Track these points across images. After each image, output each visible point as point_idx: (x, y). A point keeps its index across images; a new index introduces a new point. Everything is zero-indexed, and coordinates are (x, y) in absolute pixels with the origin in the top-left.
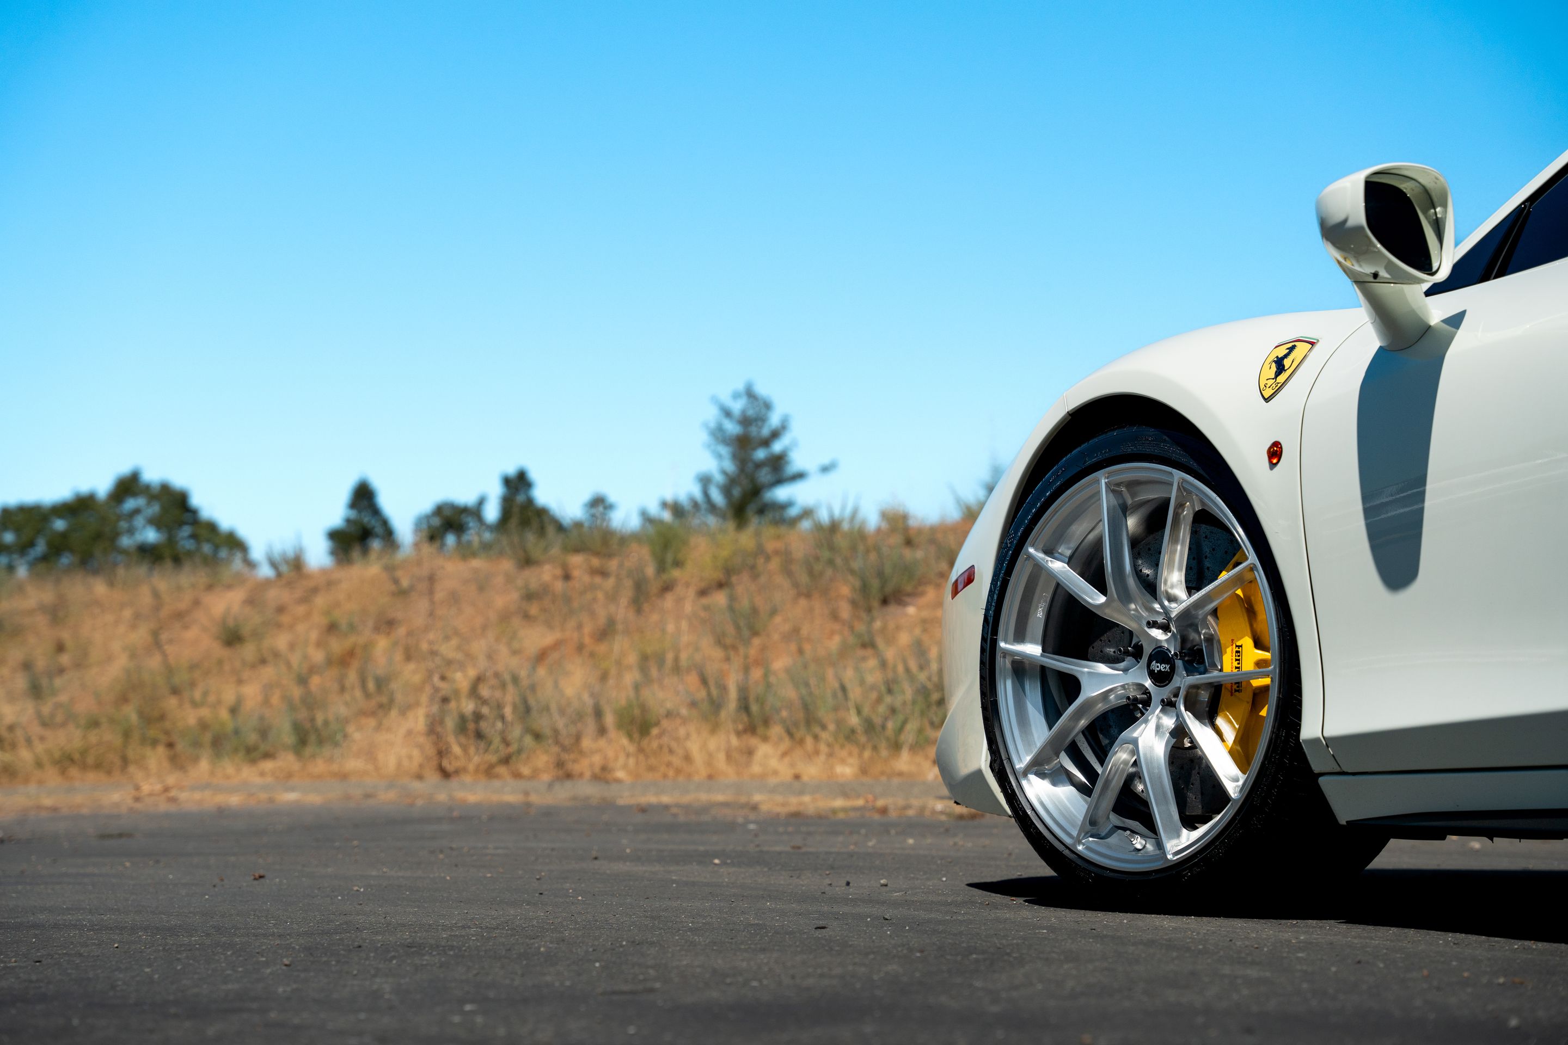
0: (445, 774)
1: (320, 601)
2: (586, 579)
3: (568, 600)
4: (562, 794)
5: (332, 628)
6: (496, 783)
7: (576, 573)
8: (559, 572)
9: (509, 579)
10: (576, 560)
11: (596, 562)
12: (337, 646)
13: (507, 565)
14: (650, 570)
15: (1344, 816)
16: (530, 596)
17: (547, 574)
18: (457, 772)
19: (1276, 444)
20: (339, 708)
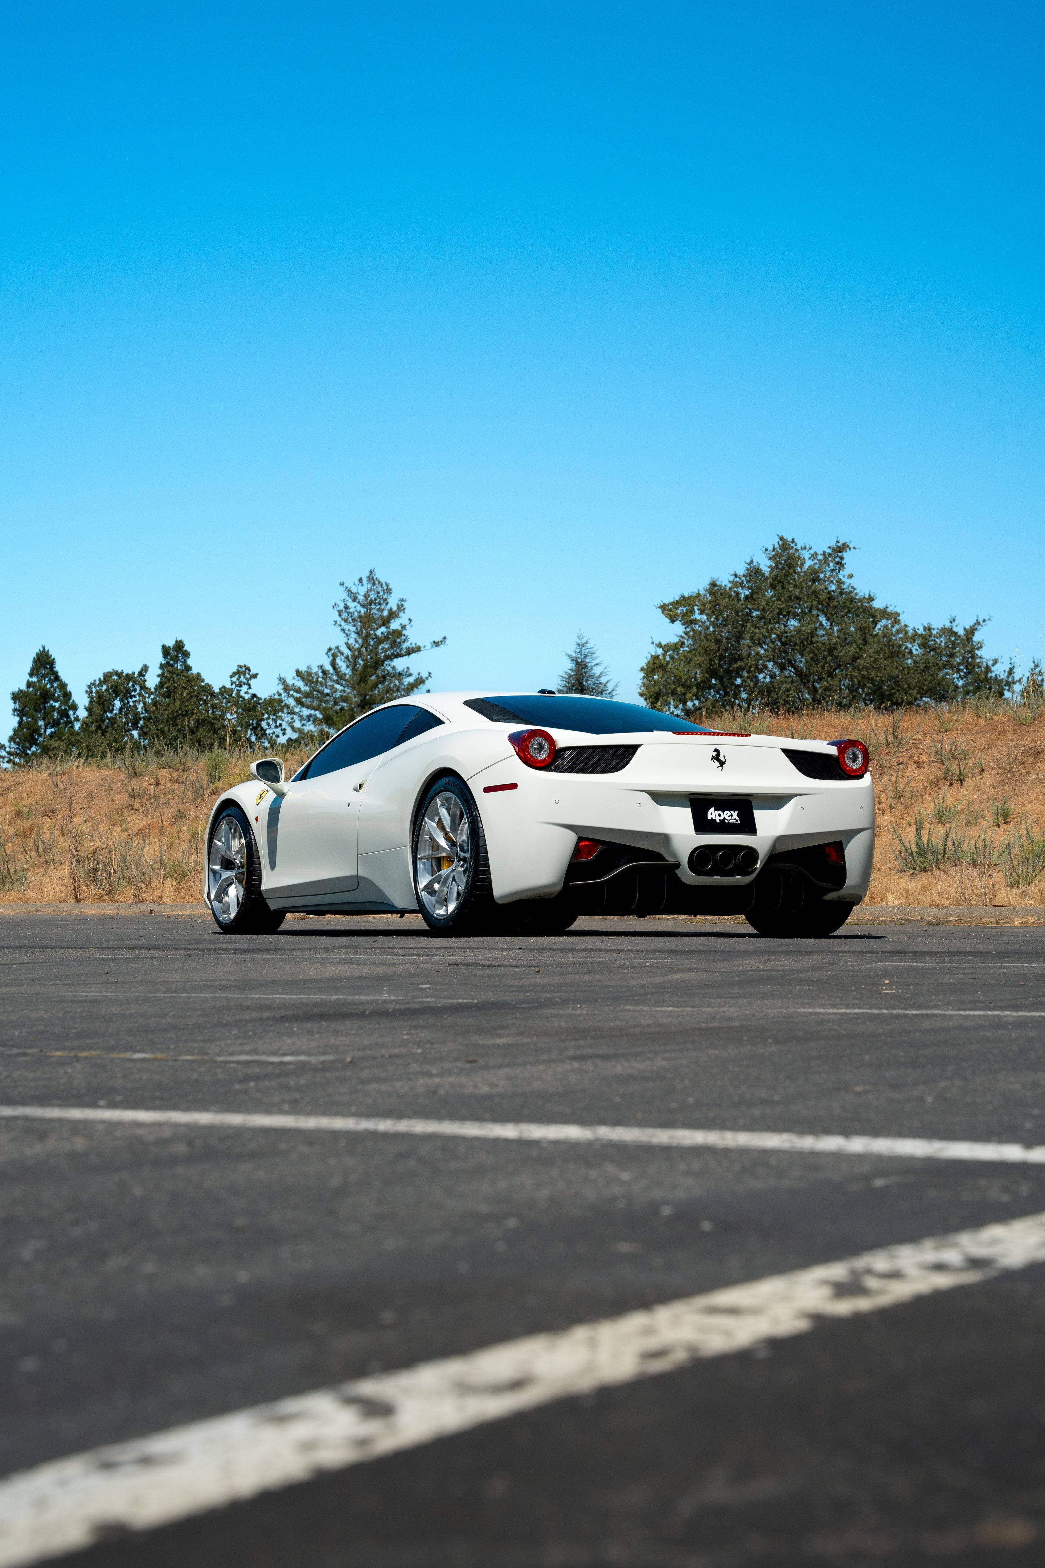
0: (77, 899)
1: (10, 796)
2: (169, 785)
3: (157, 798)
4: (136, 910)
5: (18, 814)
6: (104, 904)
7: (163, 782)
8: (153, 781)
9: (124, 785)
10: (164, 773)
11: (175, 774)
12: (22, 824)
13: (123, 776)
14: (205, 779)
15: (272, 908)
16: (133, 795)
17: (146, 783)
18: (84, 899)
19: (257, 817)
20: (22, 863)
